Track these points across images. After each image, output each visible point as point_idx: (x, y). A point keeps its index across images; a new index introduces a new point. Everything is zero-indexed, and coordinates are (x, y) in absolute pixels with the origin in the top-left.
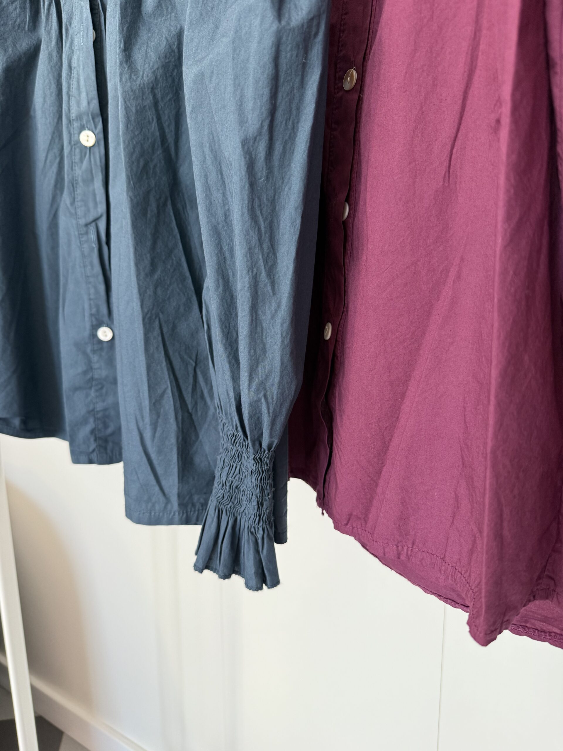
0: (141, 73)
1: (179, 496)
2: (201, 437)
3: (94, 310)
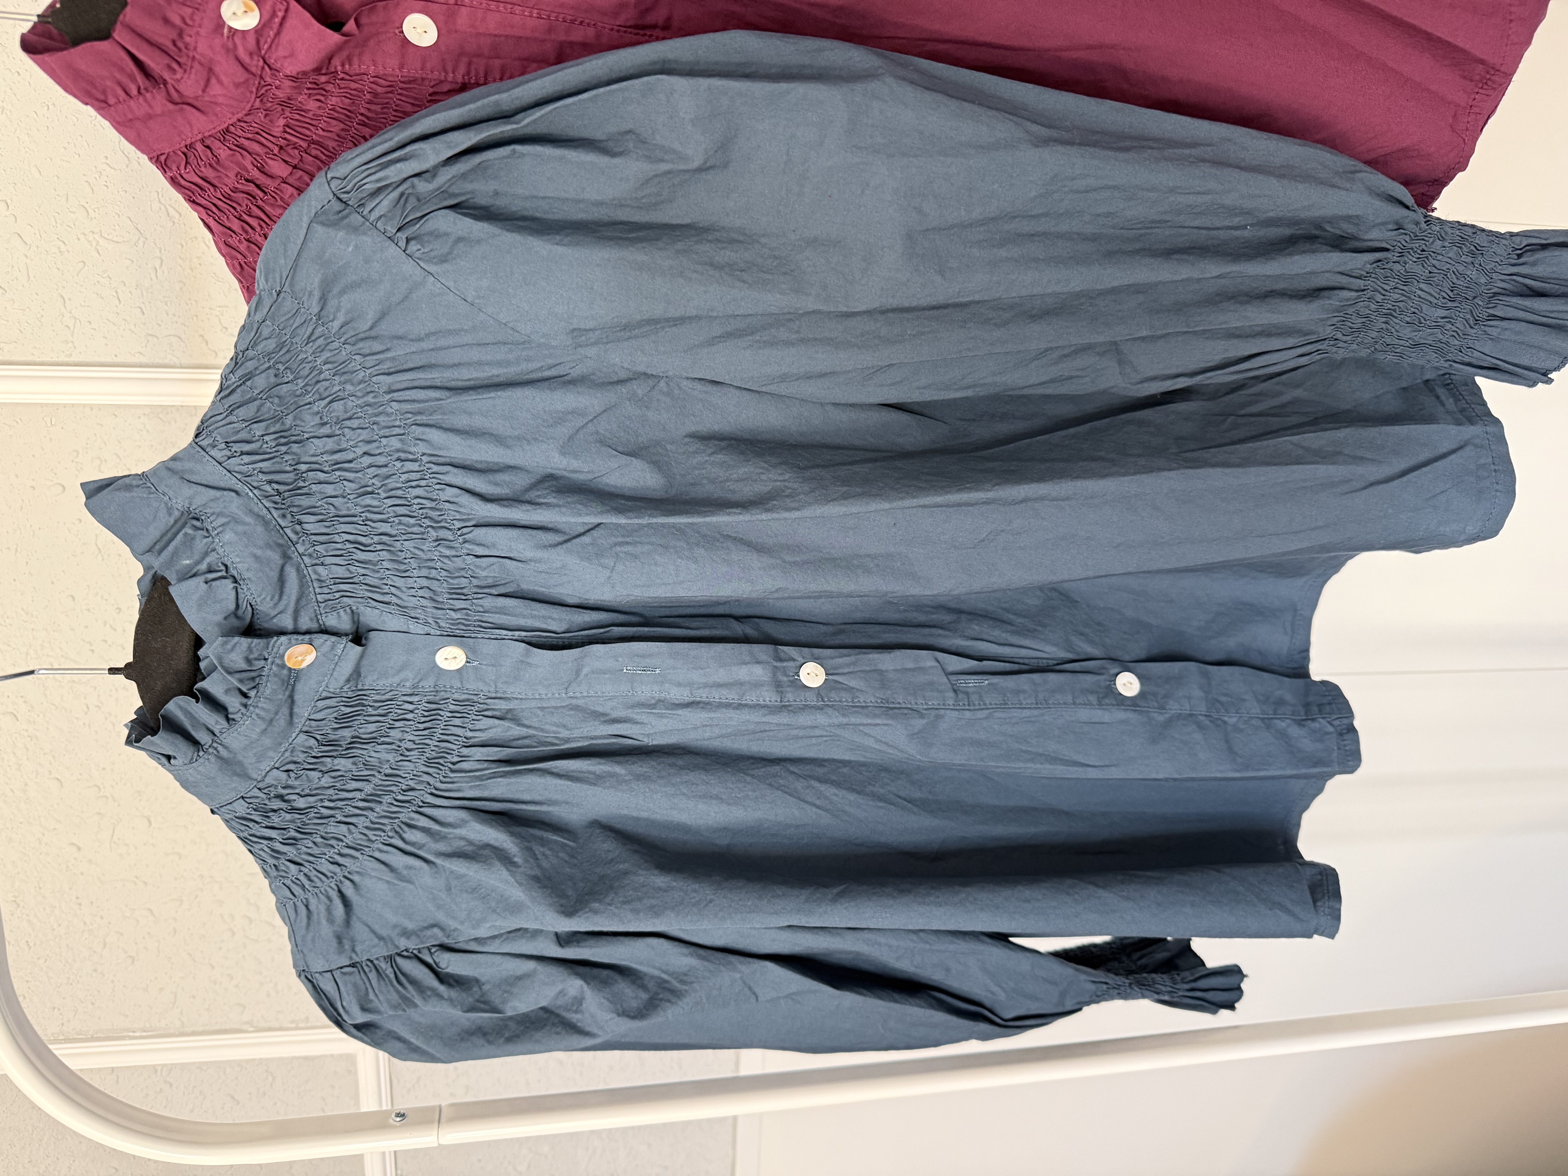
1: (1459, 423)
3: (1093, 698)
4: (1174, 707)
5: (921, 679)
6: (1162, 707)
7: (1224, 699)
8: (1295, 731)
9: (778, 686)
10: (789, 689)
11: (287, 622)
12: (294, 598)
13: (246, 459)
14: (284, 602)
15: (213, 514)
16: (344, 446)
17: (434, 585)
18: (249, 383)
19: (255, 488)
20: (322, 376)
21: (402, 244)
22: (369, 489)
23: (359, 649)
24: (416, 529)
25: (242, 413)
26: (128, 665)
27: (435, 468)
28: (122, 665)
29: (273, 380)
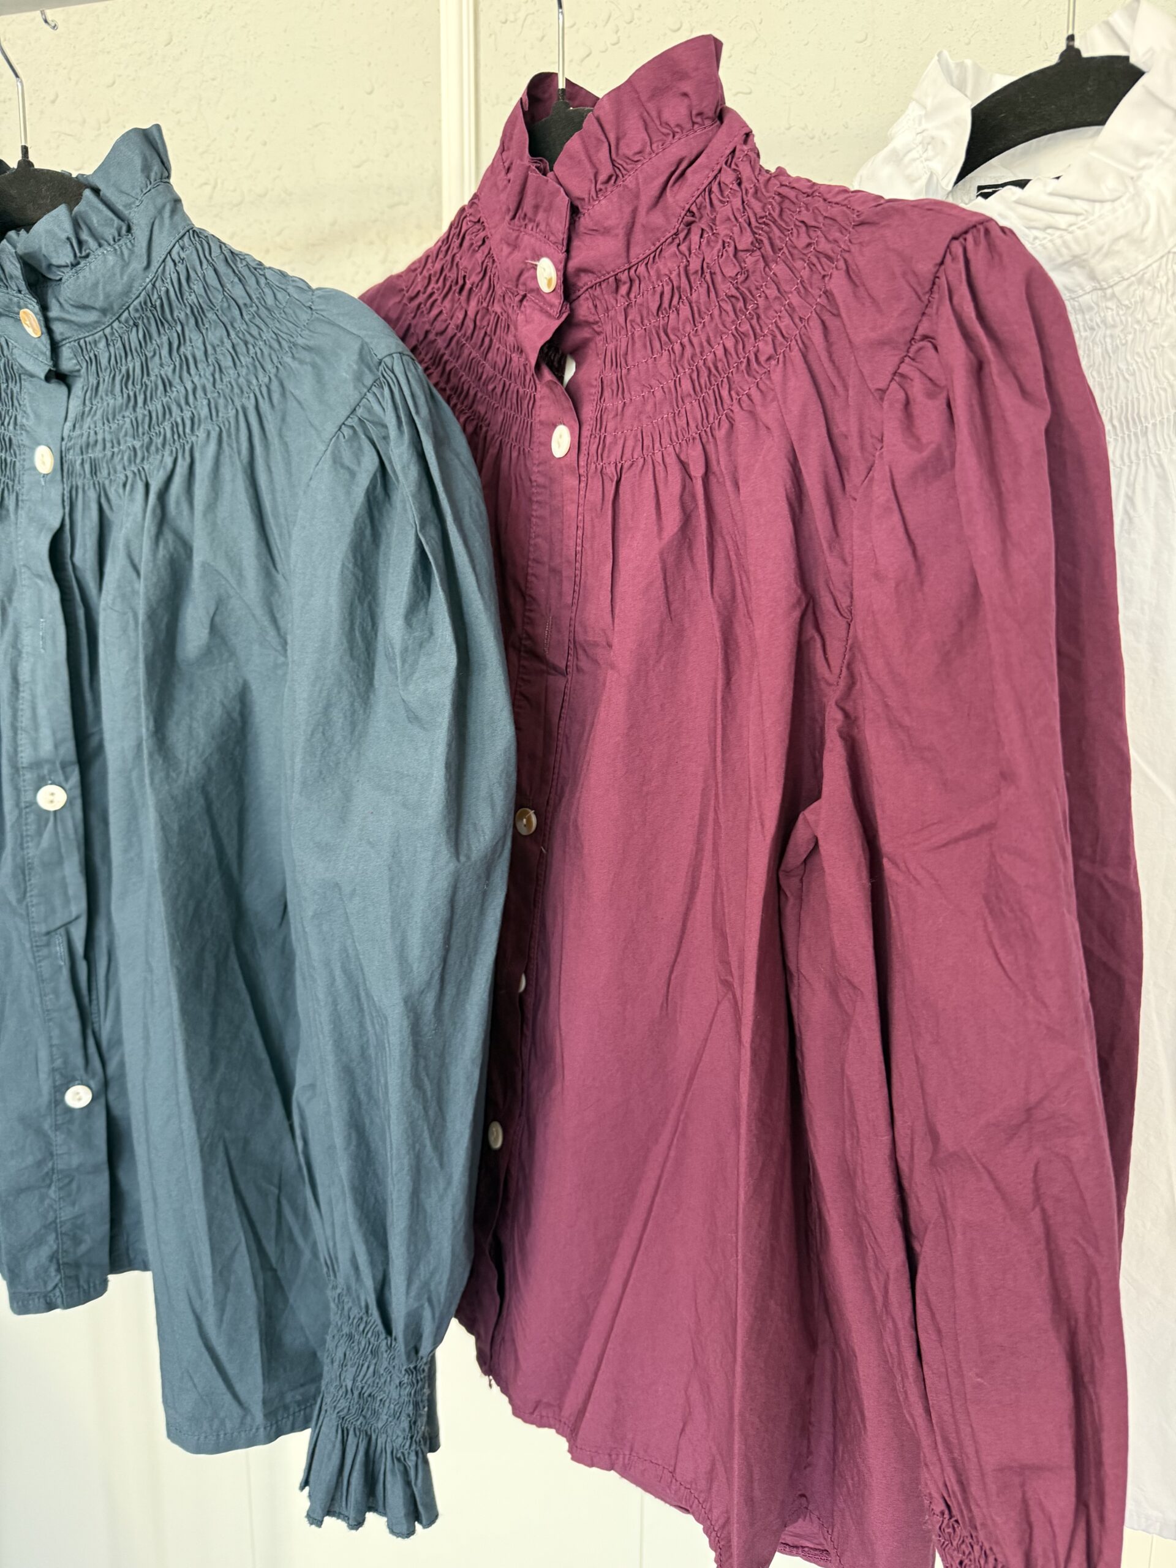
0: (185, 765)
1: (265, 1402)
2: (291, 1300)
3: (59, 1063)
4: (59, 1138)
5: (58, 902)
6: (57, 1127)
7: (74, 1186)
8: (45, 1252)
9: (36, 765)
10: (35, 775)
11: (54, 312)
12: (74, 318)
13: (174, 277)
14: (71, 309)
15: (133, 245)
16: (199, 366)
17: (99, 446)
18: (236, 280)
19: (154, 285)
20: (251, 347)
21: (349, 422)
22: (168, 388)
23: (43, 376)
24: (140, 430)
25: (210, 273)
26: (31, 164)
27: (187, 448)
28: (31, 158)
29: (241, 302)
